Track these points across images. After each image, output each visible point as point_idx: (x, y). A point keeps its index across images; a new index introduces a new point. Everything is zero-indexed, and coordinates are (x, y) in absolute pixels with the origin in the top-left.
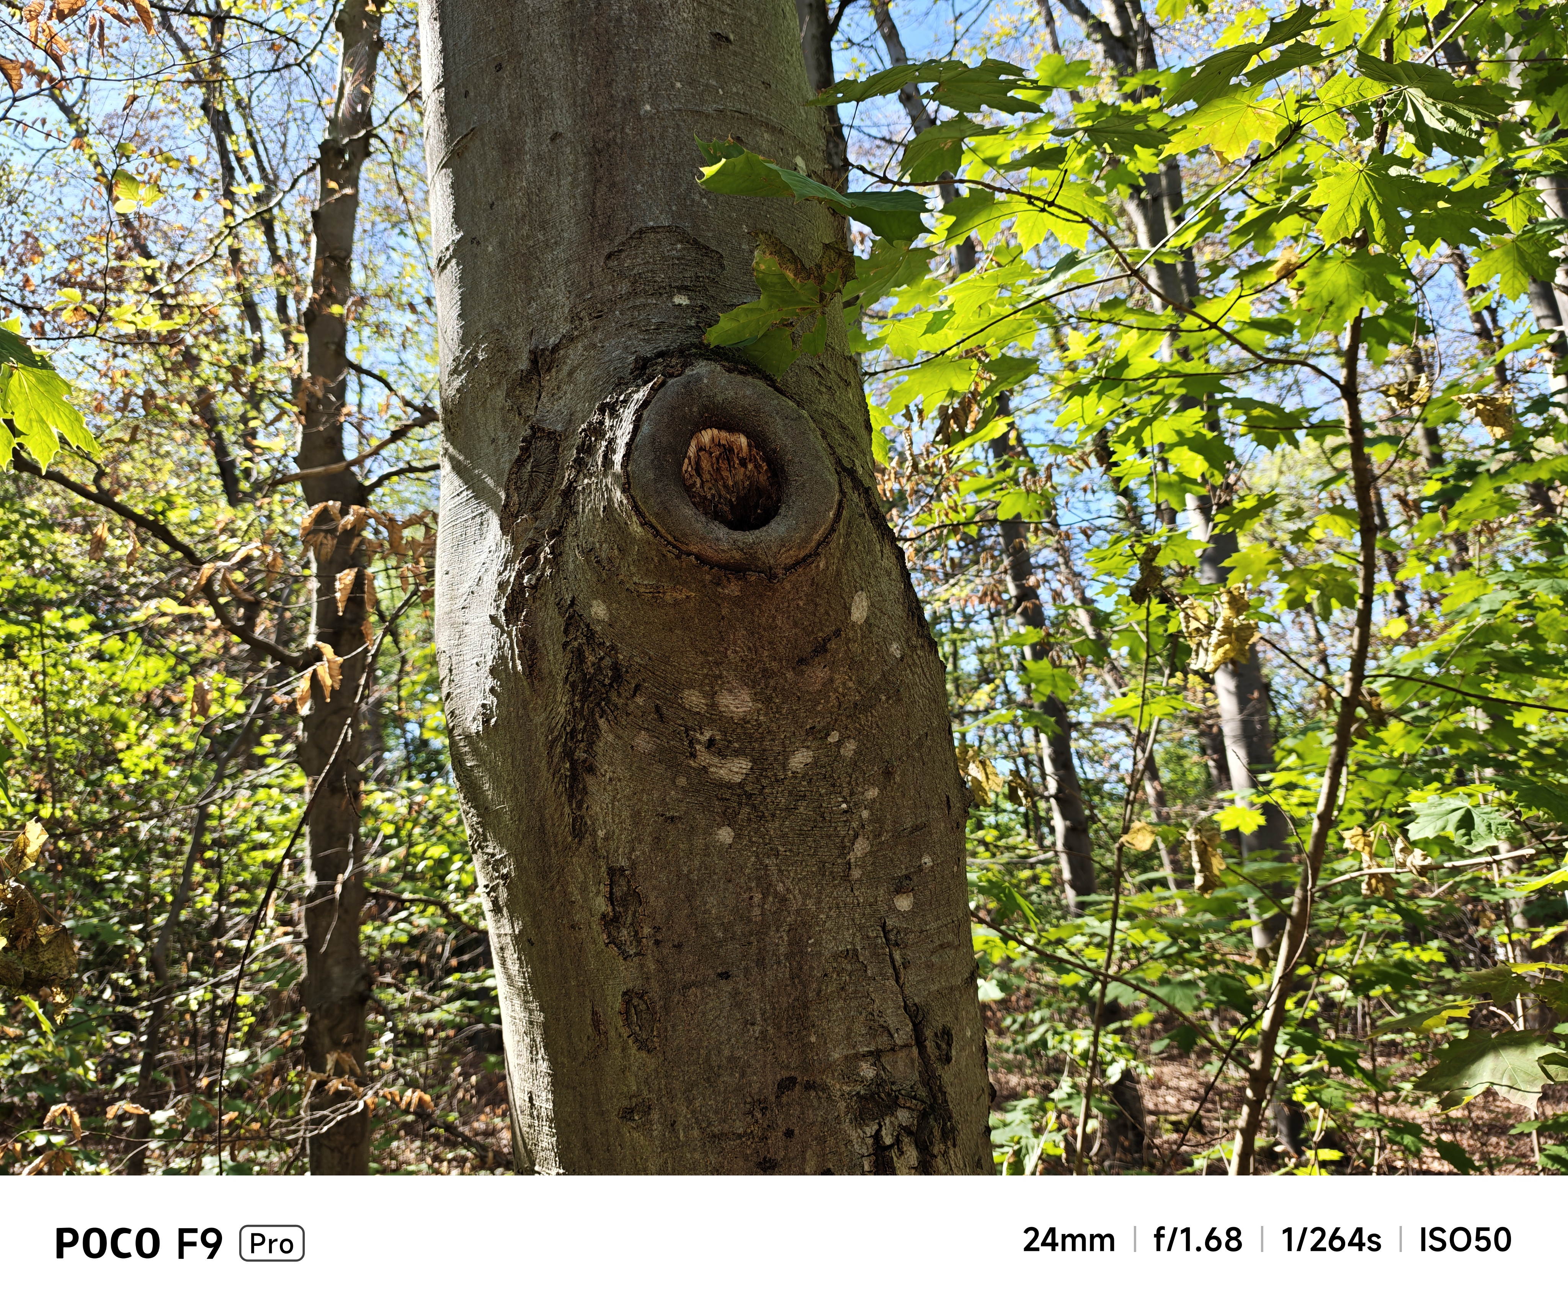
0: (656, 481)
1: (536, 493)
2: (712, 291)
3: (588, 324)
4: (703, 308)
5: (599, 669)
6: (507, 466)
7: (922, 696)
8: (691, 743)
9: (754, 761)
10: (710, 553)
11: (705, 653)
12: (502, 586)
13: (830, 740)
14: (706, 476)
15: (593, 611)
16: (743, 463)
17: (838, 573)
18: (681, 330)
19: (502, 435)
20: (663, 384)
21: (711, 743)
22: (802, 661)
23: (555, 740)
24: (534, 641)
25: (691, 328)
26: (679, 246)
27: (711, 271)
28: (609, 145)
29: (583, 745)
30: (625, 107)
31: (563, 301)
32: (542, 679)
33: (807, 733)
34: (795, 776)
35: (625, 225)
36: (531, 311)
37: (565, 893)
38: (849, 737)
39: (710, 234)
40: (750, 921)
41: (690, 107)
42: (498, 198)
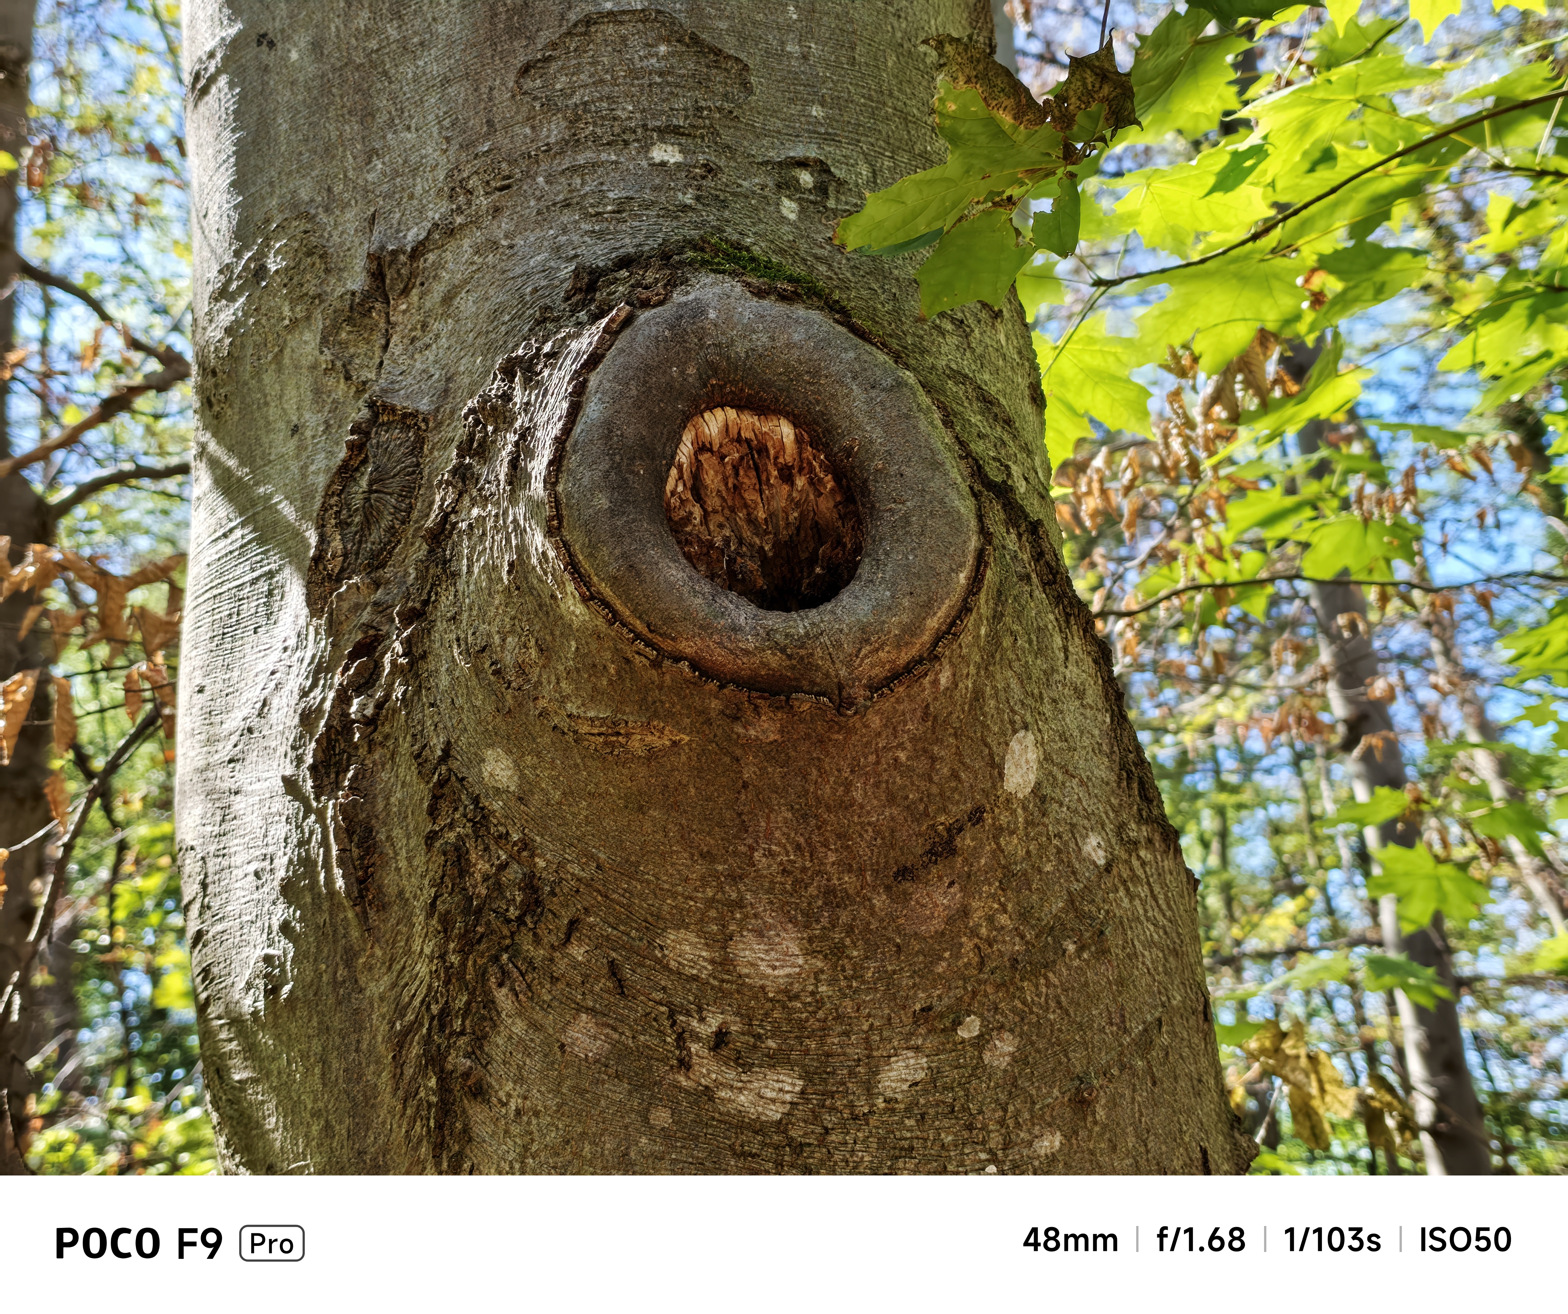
0: (613, 513)
1: (377, 535)
2: (726, 137)
3: (483, 202)
4: (709, 169)
5: (498, 887)
6: (321, 481)
7: (1150, 944)
8: (680, 1039)
9: (807, 1076)
10: (718, 656)
11: (708, 856)
12: (307, 718)
13: (963, 1033)
14: (713, 502)
15: (487, 769)
16: (787, 475)
17: (978, 695)
18: (667, 213)
19: (312, 420)
20: (629, 321)
21: (720, 1039)
22: (904, 873)
23: (408, 1031)
24: (369, 830)
25: (685, 208)
26: (663, 49)
27: (725, 97)
29: (464, 1042)
31: (433, 158)
32: (384, 907)
33: (916, 1020)
34: (891, 1105)
35: (557, 9)
36: (372, 177)
38: (1002, 1028)
39: (722, 25)
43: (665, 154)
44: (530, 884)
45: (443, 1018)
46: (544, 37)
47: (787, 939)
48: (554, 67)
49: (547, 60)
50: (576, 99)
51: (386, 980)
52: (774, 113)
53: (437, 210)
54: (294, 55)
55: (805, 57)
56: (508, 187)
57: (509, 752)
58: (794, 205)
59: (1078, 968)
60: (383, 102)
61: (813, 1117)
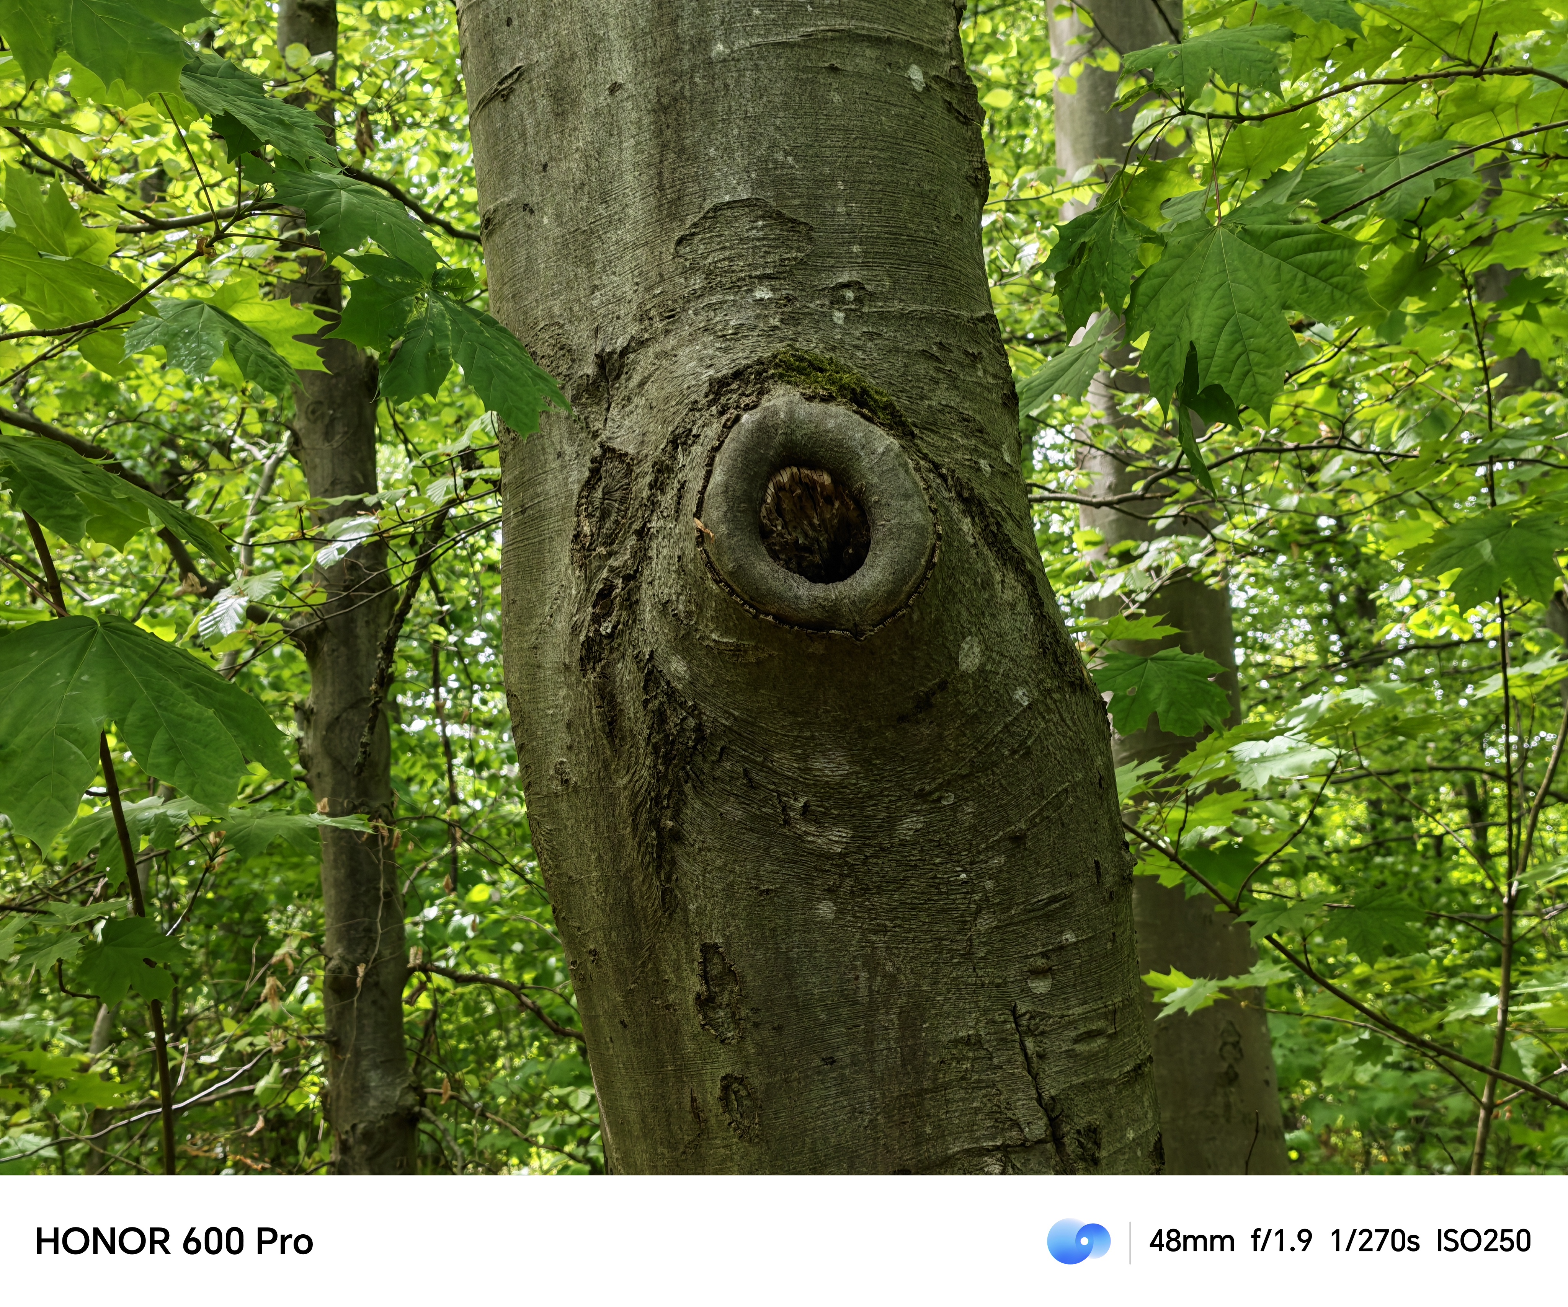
1: (608, 524)
3: (659, 325)
4: (789, 300)
5: (682, 730)
6: (576, 488)
8: (785, 810)
9: (855, 828)
10: (789, 612)
13: (944, 803)
15: (673, 667)
16: (829, 501)
18: (763, 333)
19: (569, 450)
20: (737, 419)
21: (806, 810)
22: (902, 718)
23: (639, 806)
24: (613, 696)
25: (775, 328)
26: (760, 223)
27: (798, 250)
28: (675, 100)
29: (669, 812)
30: (693, 49)
31: (630, 295)
32: (623, 739)
33: (916, 796)
34: (903, 843)
35: (697, 201)
36: (595, 303)
37: (657, 971)
38: (967, 799)
39: (797, 202)
40: (856, 1002)
41: (771, 39)
42: (551, 159)
43: (763, 293)
44: (699, 728)
45: (657, 800)
46: (690, 220)
47: (839, 757)
48: (697, 238)
49: (692, 234)
50: (709, 260)
51: (626, 780)
52: (829, 255)
53: (634, 329)
54: (546, 220)
55: (849, 214)
56: (672, 316)
57: (684, 658)
58: (842, 315)
59: (1011, 765)
60: (598, 256)
61: (859, 850)
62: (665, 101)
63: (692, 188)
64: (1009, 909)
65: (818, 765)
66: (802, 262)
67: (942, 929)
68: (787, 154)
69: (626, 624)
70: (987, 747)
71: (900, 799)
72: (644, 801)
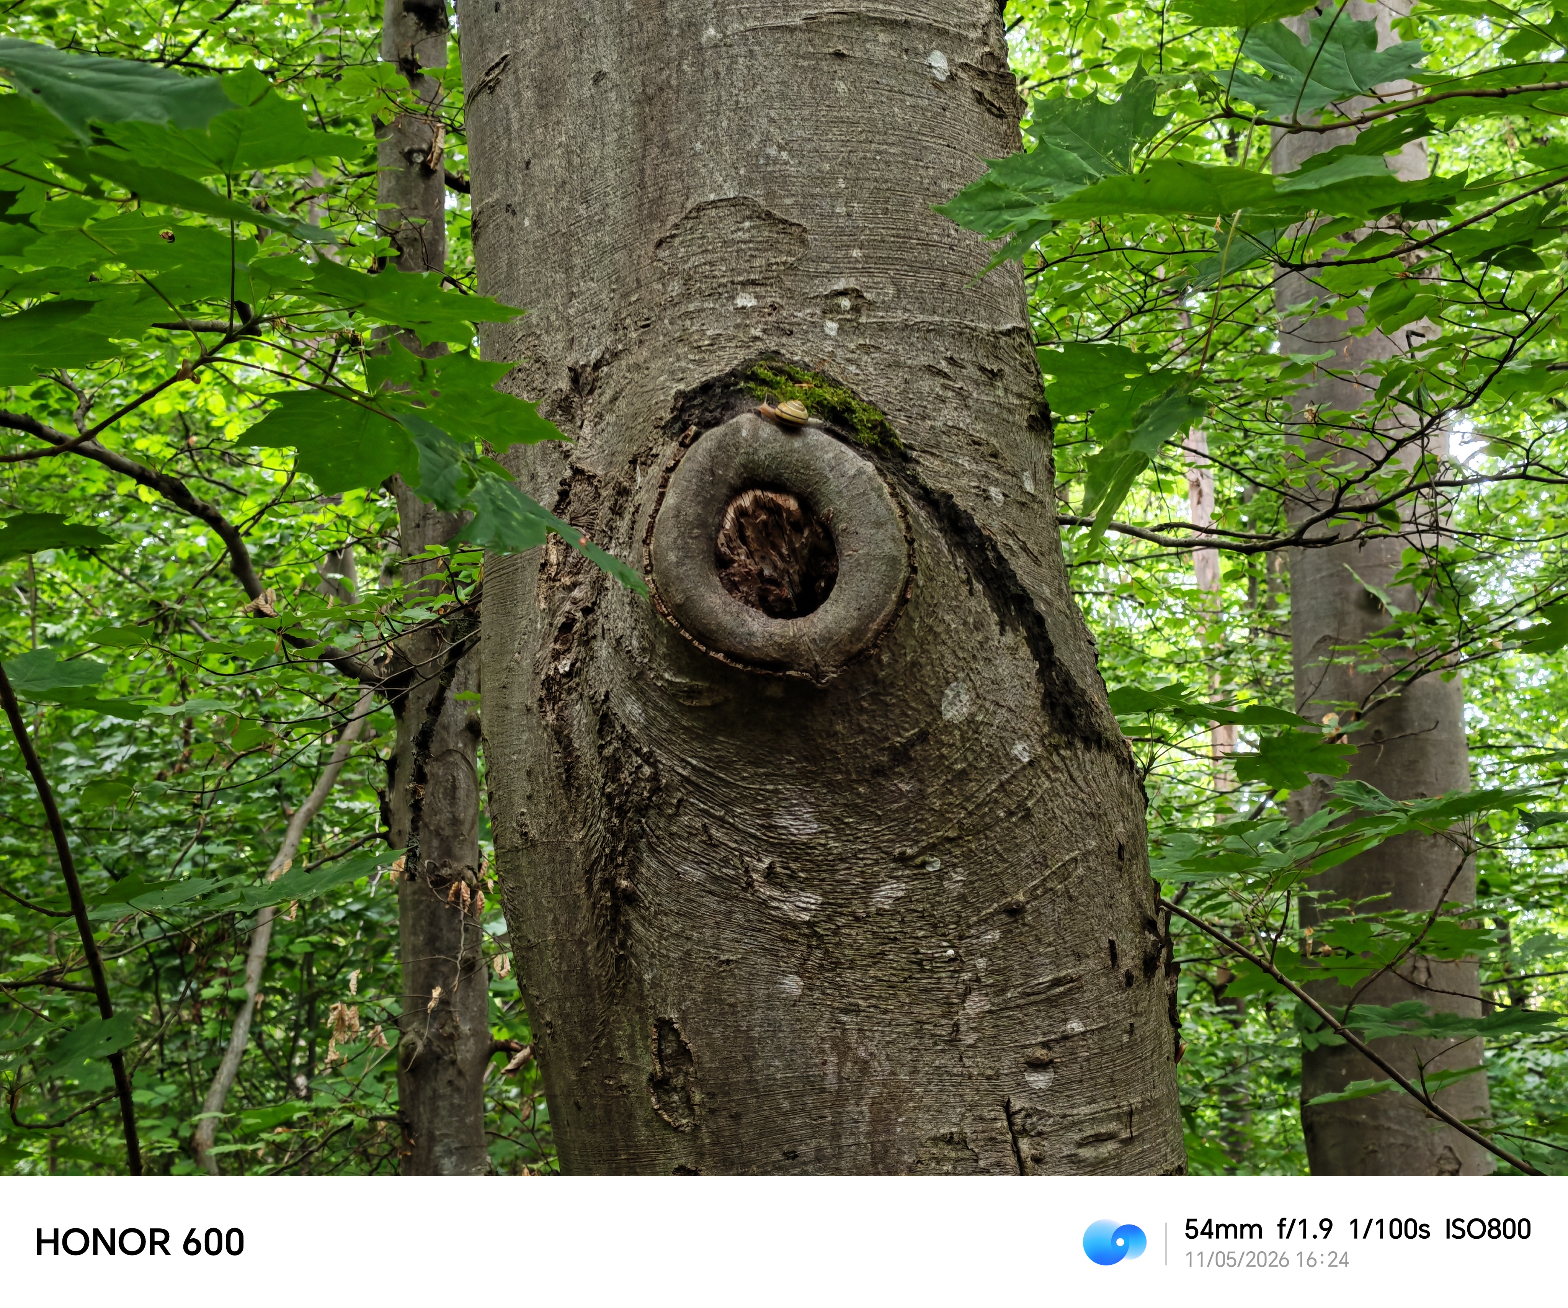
2: (788, 283)
3: (633, 335)
4: (774, 308)
5: (637, 780)
8: (747, 871)
9: (824, 894)
13: (929, 868)
14: (754, 545)
15: (627, 709)
16: (797, 528)
17: (914, 664)
18: (742, 344)
20: (695, 438)
21: (771, 872)
22: (877, 773)
23: (595, 863)
24: (571, 740)
25: (756, 338)
26: (747, 224)
27: (789, 253)
28: (661, 90)
29: (623, 871)
30: (682, 35)
31: (606, 303)
32: (578, 789)
33: (895, 860)
34: (880, 912)
35: (679, 200)
36: (571, 311)
37: (611, 1049)
38: (955, 866)
39: (788, 201)
40: (823, 1090)
41: (770, 22)
42: (535, 155)
43: (746, 300)
44: (655, 777)
45: (611, 858)
46: (673, 220)
47: (806, 813)
48: (677, 241)
49: (673, 236)
50: (690, 264)
51: (582, 833)
52: (824, 260)
53: (608, 340)
54: (527, 223)
55: (849, 215)
56: (648, 326)
57: (638, 699)
58: (835, 325)
59: (1008, 828)
60: (577, 261)
61: (830, 919)
62: (650, 91)
63: (675, 185)
64: (1004, 991)
65: (782, 823)
66: (791, 267)
67: (923, 1012)
68: (781, 148)
69: (583, 661)
70: (979, 806)
71: (877, 862)
72: (599, 858)
